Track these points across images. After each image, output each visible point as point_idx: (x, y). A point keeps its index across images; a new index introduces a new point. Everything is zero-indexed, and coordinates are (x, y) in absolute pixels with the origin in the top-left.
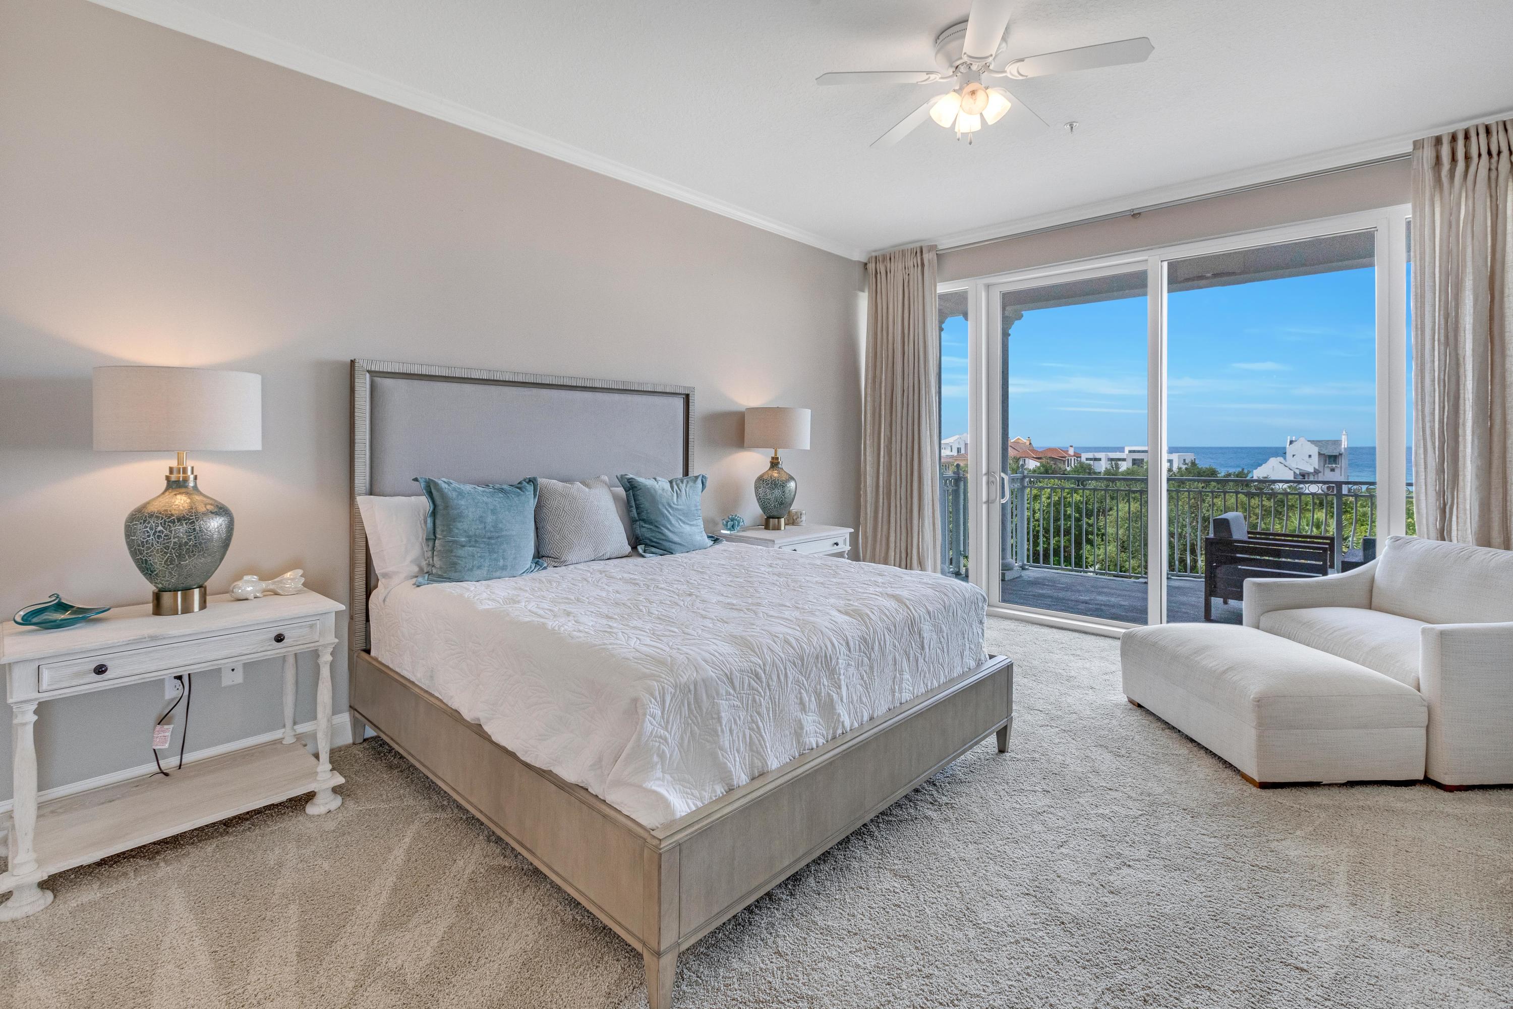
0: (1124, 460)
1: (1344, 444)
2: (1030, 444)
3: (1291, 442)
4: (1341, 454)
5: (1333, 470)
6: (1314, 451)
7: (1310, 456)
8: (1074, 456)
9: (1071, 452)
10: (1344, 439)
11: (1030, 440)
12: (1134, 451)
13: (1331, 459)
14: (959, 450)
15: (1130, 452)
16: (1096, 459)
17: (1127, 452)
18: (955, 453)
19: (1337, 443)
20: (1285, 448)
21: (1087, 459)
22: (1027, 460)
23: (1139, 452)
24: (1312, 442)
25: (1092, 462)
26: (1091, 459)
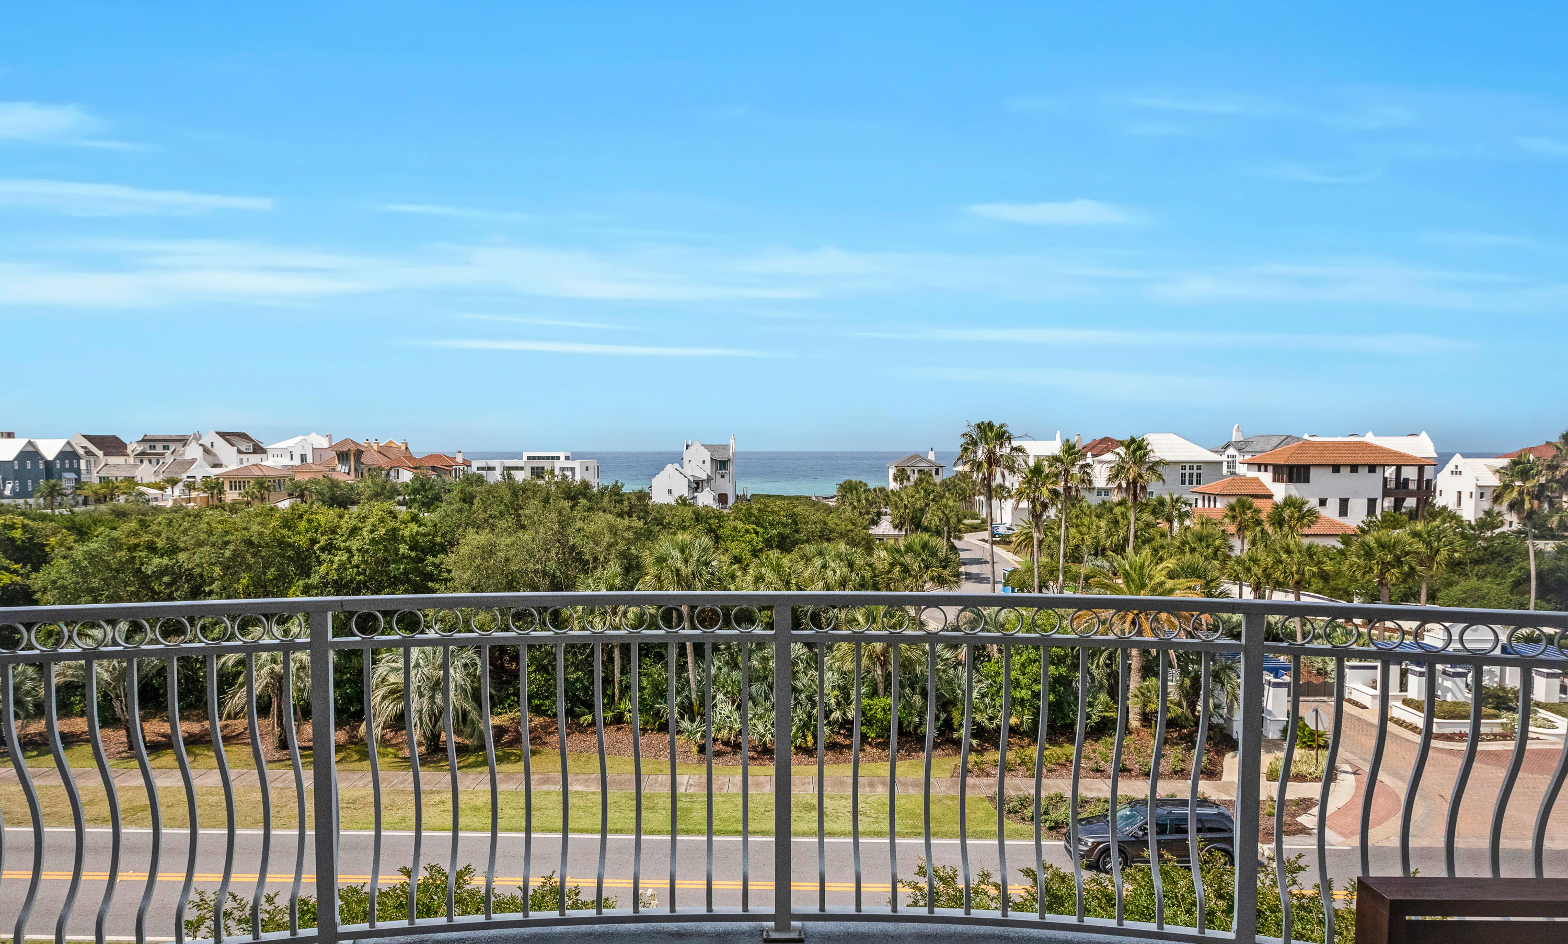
0: (522, 468)
1: (732, 449)
2: (407, 448)
3: (688, 446)
4: (729, 460)
5: (723, 476)
6: (707, 455)
7: (704, 462)
8: (463, 464)
9: (459, 459)
10: (732, 442)
11: (406, 444)
12: (534, 458)
13: (721, 465)
14: (303, 458)
15: (529, 458)
16: (490, 469)
17: (525, 459)
18: (297, 462)
19: (726, 447)
20: (682, 453)
21: (478, 469)
22: (401, 470)
23: (539, 458)
24: (705, 446)
25: (484, 473)
26: (483, 469)
